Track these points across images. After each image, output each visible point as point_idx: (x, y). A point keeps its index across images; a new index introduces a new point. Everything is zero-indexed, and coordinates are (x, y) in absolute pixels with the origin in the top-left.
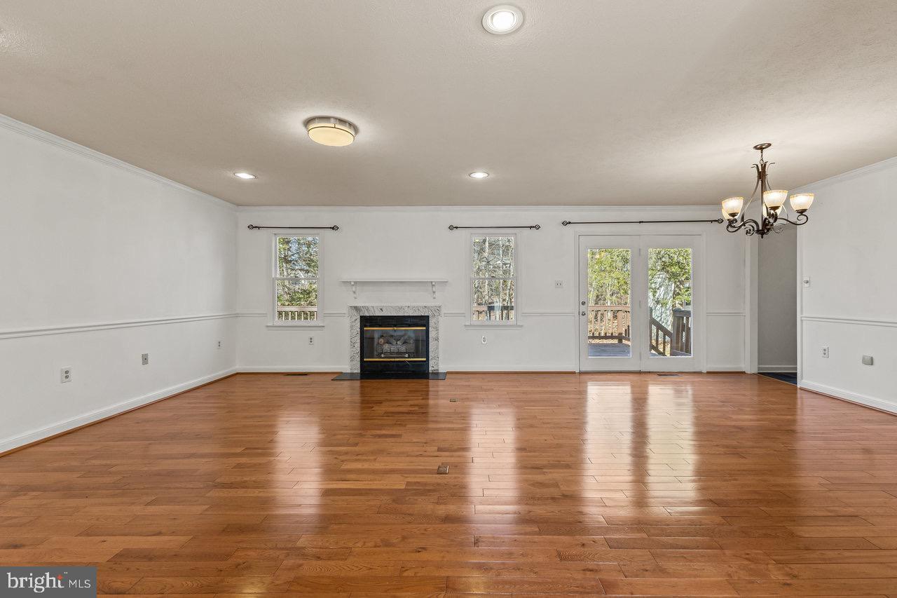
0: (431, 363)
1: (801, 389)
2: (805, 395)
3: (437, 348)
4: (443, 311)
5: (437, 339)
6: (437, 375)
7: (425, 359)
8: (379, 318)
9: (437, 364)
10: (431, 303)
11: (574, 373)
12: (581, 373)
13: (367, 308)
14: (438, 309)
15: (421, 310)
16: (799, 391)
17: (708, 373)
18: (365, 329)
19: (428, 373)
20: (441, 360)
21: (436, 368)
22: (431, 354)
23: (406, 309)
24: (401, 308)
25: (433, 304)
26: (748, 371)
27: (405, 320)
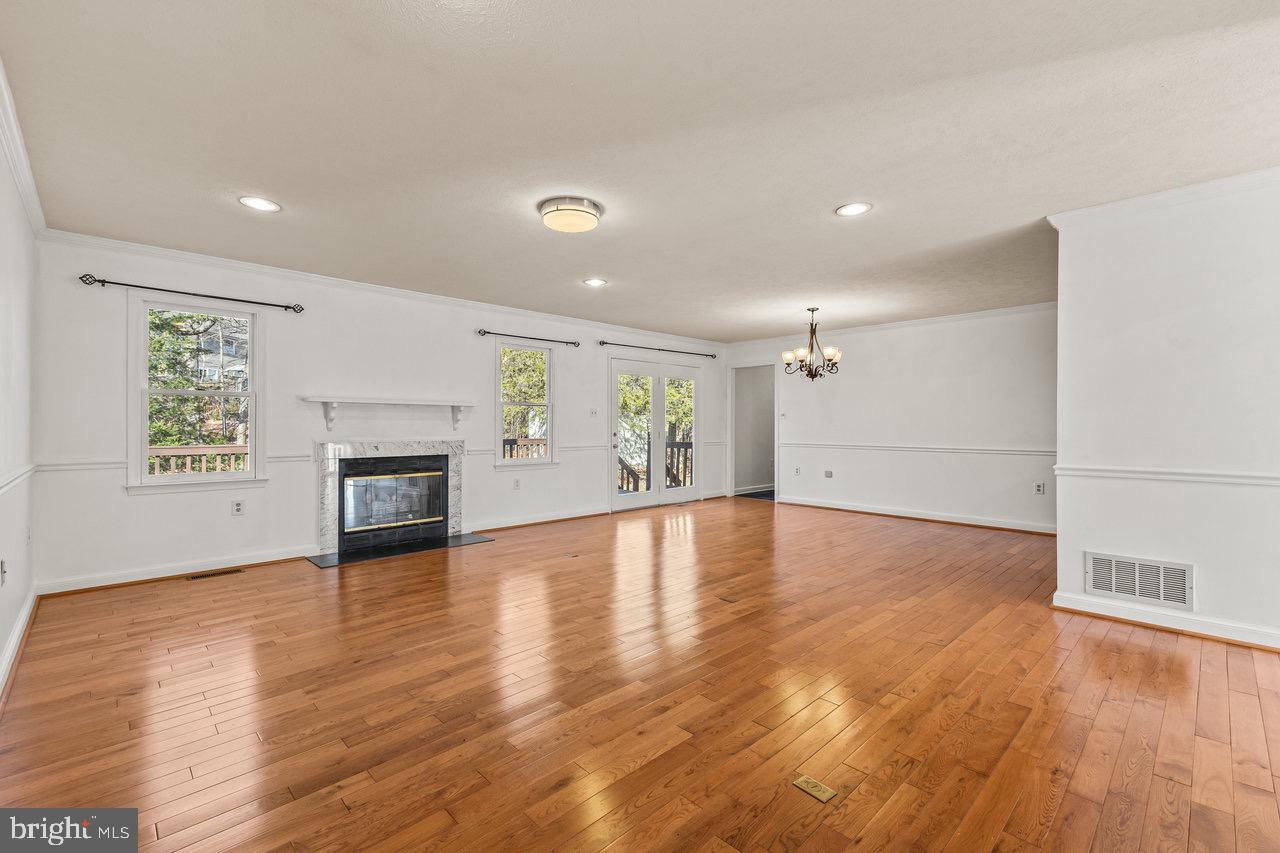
0: (451, 522)
1: (779, 503)
2: (782, 508)
3: (459, 501)
4: (467, 446)
5: (459, 488)
6: (458, 537)
7: (441, 518)
8: (372, 461)
9: (459, 524)
10: (450, 436)
11: (608, 514)
12: (613, 513)
14: (461, 445)
15: (438, 446)
16: (776, 505)
17: (705, 500)
19: (447, 538)
20: (464, 518)
21: (457, 529)
22: (451, 510)
23: (415, 446)
24: (407, 444)
25: (455, 438)
26: (729, 495)
27: (413, 463)
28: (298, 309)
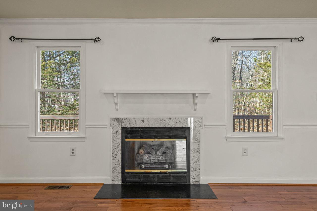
0: (192, 174)
3: (198, 160)
4: (205, 123)
5: (198, 151)
7: (186, 171)
8: (140, 130)
9: (198, 176)
10: (192, 115)
13: (129, 120)
14: (199, 121)
15: (182, 121)
18: (127, 140)
19: (189, 185)
20: (202, 172)
21: (197, 179)
22: (192, 166)
23: (167, 121)
24: (162, 120)
27: (167, 132)
28: (97, 40)
